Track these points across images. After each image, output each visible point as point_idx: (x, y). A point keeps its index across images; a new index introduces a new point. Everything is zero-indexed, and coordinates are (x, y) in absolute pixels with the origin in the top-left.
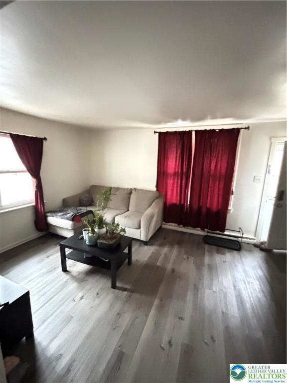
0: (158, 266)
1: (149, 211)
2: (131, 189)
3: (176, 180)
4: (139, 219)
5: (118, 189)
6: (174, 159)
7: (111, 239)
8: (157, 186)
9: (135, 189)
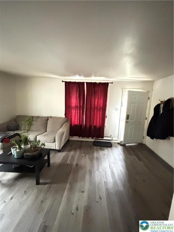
0: (68, 164)
1: (61, 130)
2: (48, 117)
3: (77, 111)
4: (54, 136)
5: (38, 117)
6: (75, 98)
7: (35, 151)
8: (65, 115)
9: (51, 117)
